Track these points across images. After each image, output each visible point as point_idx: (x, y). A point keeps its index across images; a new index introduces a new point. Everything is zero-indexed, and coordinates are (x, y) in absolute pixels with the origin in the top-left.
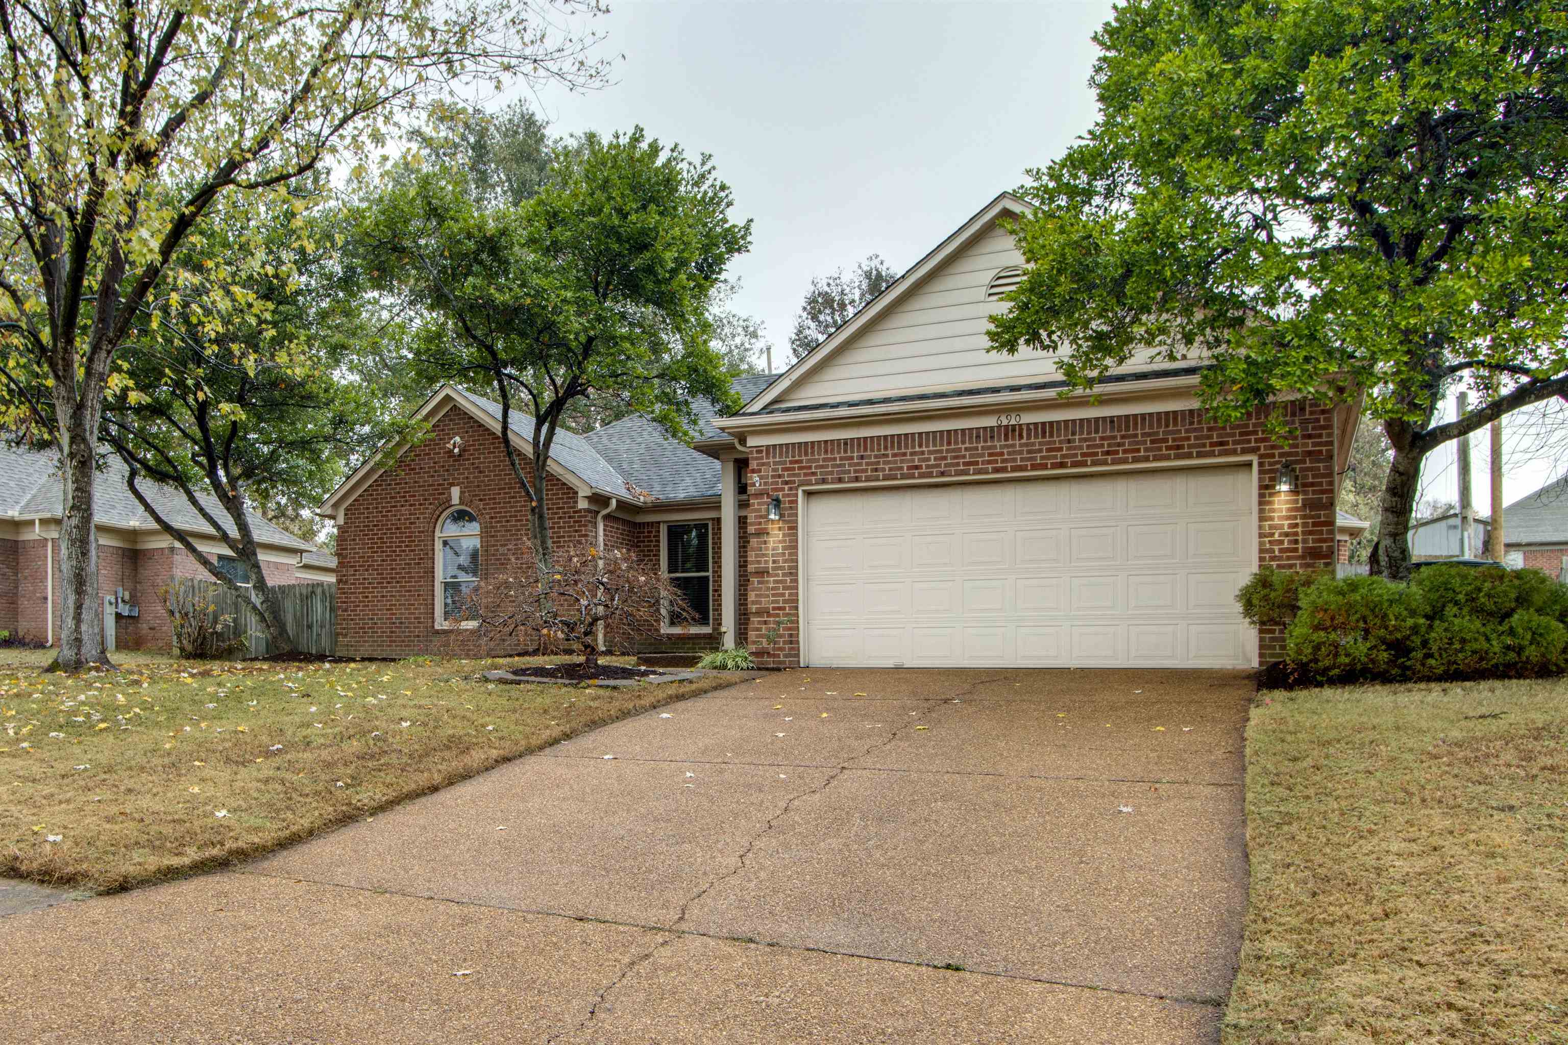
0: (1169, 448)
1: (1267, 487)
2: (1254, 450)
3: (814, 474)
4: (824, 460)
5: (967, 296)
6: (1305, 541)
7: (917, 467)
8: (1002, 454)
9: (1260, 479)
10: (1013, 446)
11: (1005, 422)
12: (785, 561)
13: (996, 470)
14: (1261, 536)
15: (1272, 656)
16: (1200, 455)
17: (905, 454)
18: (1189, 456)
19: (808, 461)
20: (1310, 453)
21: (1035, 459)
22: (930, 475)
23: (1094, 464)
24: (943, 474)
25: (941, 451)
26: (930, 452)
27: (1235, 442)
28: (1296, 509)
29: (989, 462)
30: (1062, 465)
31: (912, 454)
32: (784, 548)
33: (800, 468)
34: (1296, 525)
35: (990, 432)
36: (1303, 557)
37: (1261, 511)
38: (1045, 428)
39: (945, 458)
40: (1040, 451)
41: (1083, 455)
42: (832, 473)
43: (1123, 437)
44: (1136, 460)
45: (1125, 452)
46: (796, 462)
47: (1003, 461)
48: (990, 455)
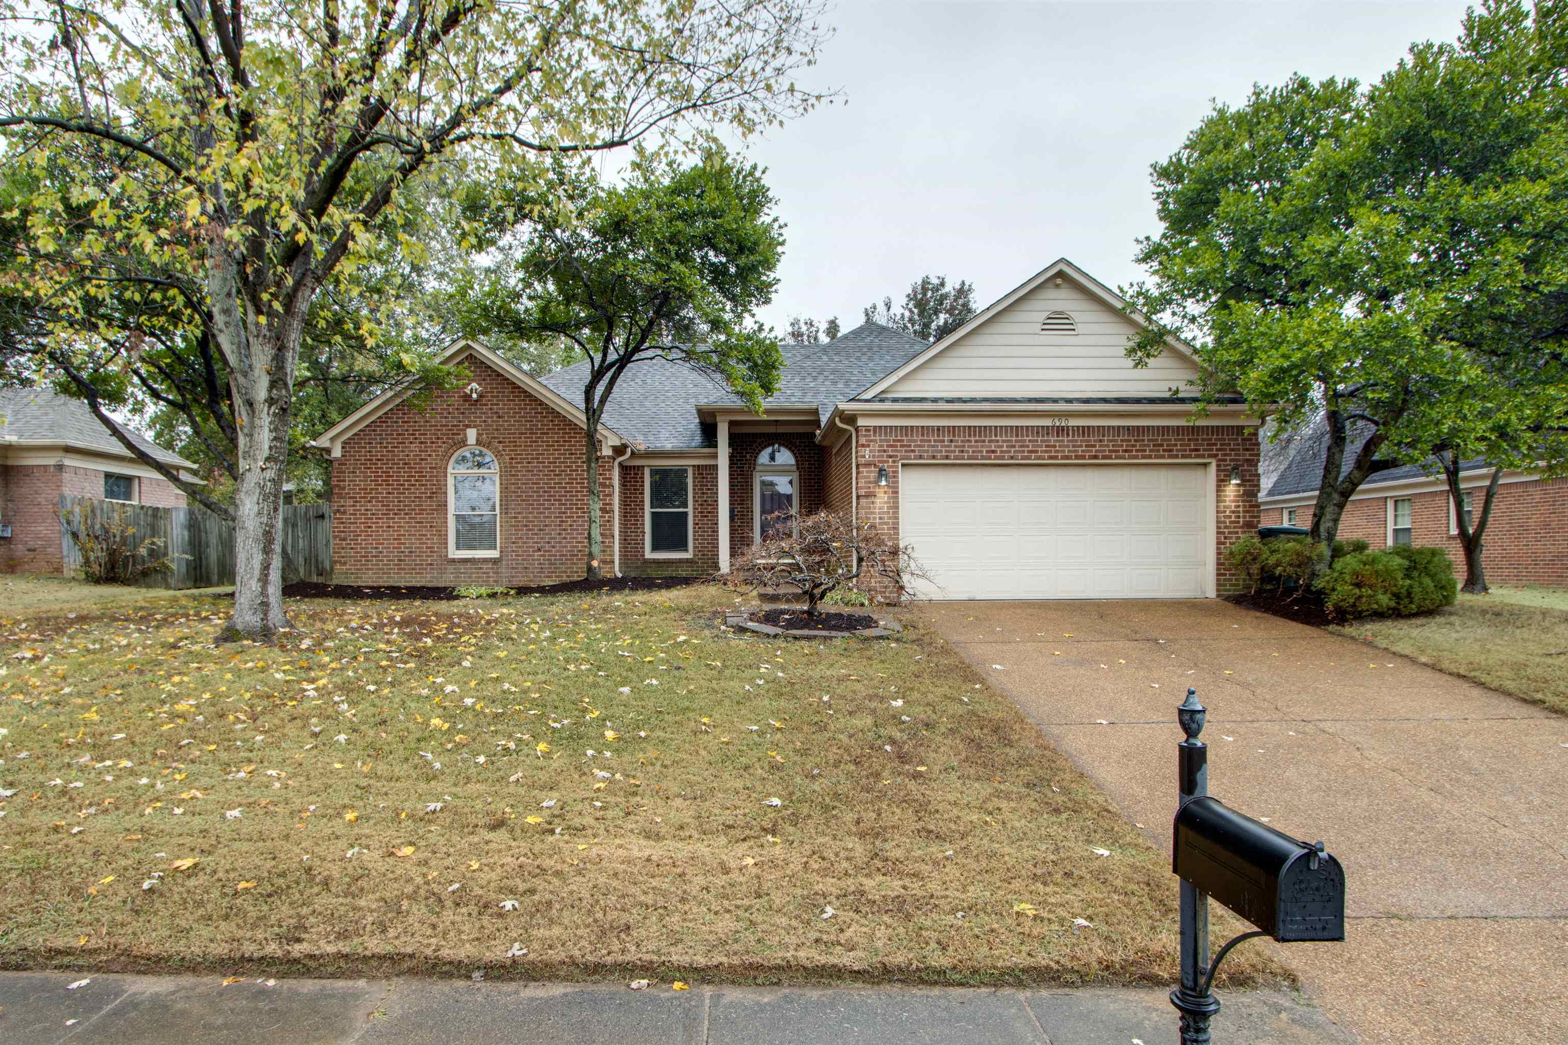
0: (1164, 450)
1: (1222, 481)
2: (1215, 456)
3: (913, 451)
4: (921, 441)
5: (1027, 328)
6: (1244, 517)
7: (993, 452)
8: (1055, 446)
9: (1218, 476)
10: (1063, 441)
11: (1058, 424)
12: (890, 518)
13: (1051, 458)
14: (1218, 512)
15: (1225, 590)
16: (1183, 457)
17: (984, 441)
18: (1177, 457)
19: (909, 441)
20: (1248, 460)
21: (1077, 451)
22: (1003, 458)
23: (1116, 458)
24: (1012, 458)
25: (1011, 441)
26: (1004, 441)
27: (1204, 450)
28: (1239, 496)
29: (1046, 452)
30: (1096, 457)
31: (990, 441)
32: (888, 508)
33: (902, 446)
34: (1238, 506)
35: (1047, 430)
36: (1242, 527)
37: (1218, 496)
38: (1085, 431)
39: (1014, 446)
40: (1081, 446)
41: (1110, 451)
42: (928, 451)
43: (1136, 441)
44: (1144, 457)
45: (1137, 451)
46: (898, 441)
47: (1056, 451)
48: (1047, 446)
